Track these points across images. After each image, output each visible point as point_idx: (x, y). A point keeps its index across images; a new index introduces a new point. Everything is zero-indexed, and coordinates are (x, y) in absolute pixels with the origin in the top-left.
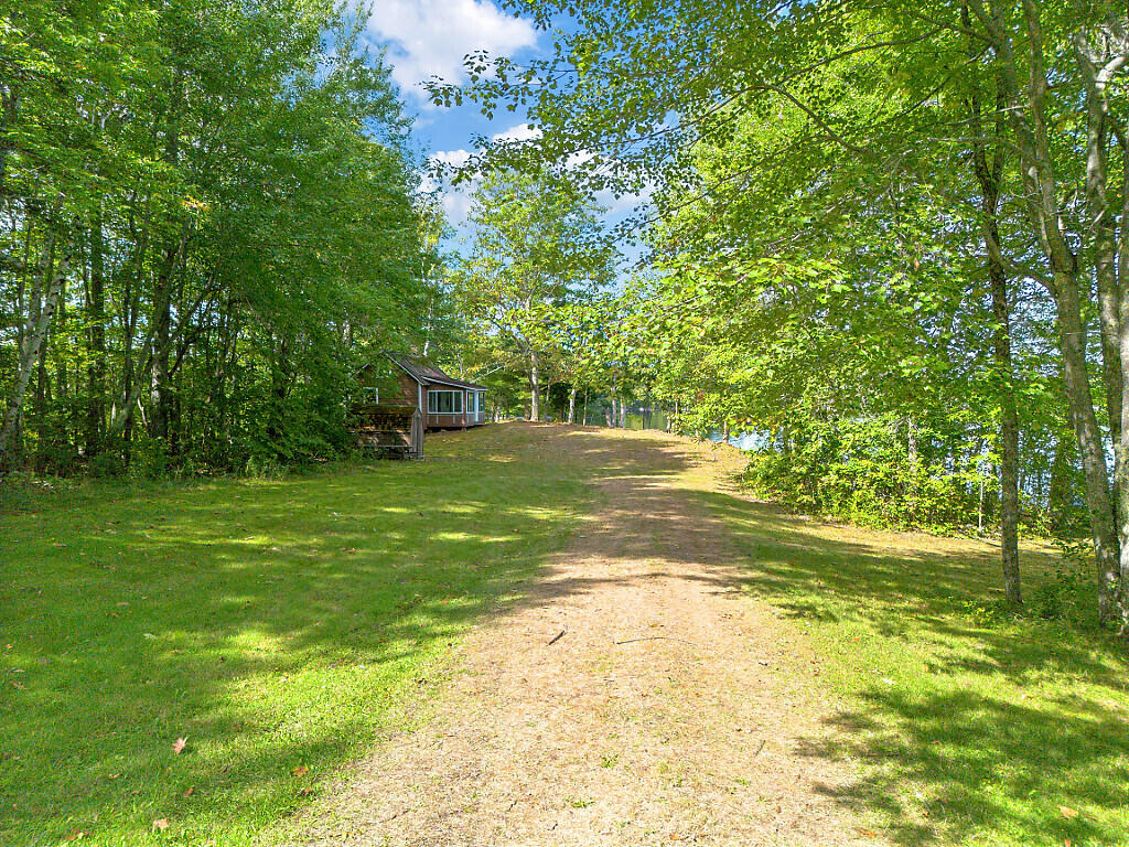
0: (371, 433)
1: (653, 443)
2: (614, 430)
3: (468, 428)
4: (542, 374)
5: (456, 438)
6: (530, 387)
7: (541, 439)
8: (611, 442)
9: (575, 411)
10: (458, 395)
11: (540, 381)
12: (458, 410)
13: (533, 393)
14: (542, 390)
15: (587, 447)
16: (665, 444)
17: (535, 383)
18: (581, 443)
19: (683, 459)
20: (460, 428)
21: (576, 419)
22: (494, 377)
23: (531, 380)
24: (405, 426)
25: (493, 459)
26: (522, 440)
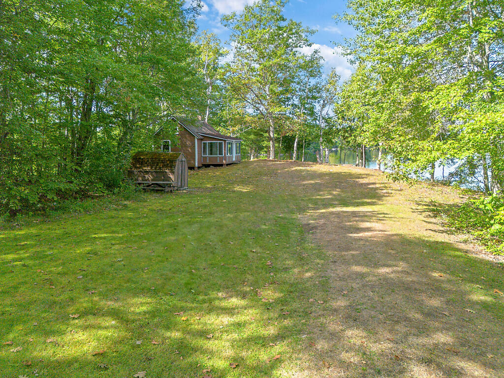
0: (147, 172)
1: (350, 175)
2: (322, 166)
3: (227, 165)
4: (276, 131)
5: (218, 172)
6: (270, 139)
7: (273, 173)
8: (321, 175)
9: (297, 152)
10: (221, 144)
11: (275, 135)
12: (221, 153)
13: (271, 142)
14: (277, 140)
15: (304, 178)
16: (359, 176)
17: (272, 136)
18: (300, 176)
19: (376, 189)
20: (221, 165)
21: (298, 158)
22: (249, 133)
23: (269, 134)
24: (171, 167)
25: (237, 188)
26: (260, 174)
